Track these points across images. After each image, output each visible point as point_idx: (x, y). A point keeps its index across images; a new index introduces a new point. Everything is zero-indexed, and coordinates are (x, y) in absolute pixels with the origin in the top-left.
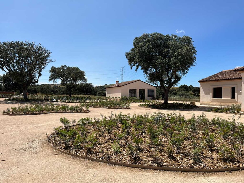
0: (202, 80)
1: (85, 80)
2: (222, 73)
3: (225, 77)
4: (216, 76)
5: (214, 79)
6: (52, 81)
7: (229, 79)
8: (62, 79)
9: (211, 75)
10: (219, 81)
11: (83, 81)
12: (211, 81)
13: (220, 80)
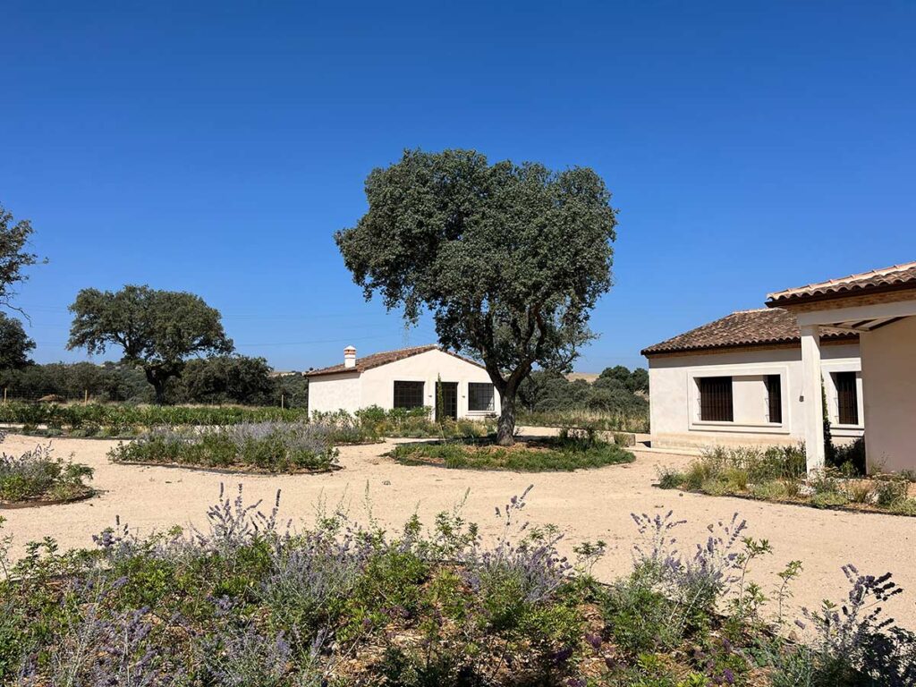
0: (658, 346)
1: (227, 347)
2: (729, 323)
3: (739, 336)
4: (707, 330)
5: (700, 343)
6: (84, 349)
7: (754, 344)
8: (124, 342)
9: (692, 329)
10: (718, 351)
11: (216, 348)
12: (689, 349)
13: (722, 346)
